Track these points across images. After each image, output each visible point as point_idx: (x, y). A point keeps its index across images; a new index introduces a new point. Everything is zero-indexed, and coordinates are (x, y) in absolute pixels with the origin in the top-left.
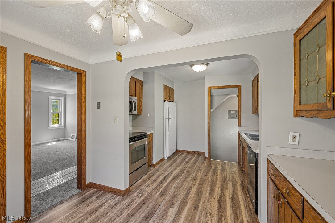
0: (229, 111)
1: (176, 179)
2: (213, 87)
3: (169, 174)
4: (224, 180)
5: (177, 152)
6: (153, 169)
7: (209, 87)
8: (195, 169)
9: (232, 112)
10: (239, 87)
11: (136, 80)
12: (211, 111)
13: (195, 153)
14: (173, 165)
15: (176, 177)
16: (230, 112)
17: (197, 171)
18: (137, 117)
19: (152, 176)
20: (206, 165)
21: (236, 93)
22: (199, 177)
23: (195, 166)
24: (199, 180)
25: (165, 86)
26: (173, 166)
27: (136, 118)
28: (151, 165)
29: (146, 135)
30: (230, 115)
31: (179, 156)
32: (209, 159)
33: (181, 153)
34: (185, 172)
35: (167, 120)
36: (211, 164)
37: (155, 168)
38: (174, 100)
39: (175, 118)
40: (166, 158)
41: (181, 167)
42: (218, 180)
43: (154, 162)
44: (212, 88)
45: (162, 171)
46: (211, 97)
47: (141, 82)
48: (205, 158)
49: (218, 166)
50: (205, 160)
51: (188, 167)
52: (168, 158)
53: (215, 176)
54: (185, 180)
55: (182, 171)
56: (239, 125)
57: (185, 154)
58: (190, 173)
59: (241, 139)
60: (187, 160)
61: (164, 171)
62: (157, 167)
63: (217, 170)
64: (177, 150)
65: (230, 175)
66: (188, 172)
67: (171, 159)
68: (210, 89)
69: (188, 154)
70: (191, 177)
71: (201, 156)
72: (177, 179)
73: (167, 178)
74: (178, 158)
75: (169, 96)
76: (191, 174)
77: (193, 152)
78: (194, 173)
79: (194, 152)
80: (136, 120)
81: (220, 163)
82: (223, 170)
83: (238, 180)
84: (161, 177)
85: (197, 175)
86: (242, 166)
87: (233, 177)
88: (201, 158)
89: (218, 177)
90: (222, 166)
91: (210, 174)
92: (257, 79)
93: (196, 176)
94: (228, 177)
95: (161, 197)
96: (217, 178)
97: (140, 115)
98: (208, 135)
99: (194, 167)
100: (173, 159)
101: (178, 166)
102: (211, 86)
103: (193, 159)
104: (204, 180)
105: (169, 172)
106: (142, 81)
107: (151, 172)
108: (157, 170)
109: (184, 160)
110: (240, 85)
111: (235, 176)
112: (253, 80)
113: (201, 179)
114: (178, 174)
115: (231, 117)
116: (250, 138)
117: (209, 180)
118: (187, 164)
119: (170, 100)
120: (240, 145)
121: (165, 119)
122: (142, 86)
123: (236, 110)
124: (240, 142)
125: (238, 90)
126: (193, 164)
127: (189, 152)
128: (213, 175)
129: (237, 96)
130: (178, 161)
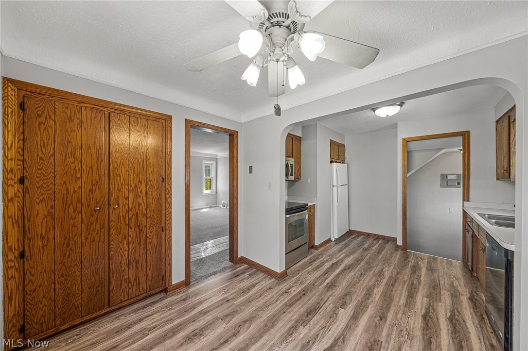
0: (442, 175)
1: (350, 270)
2: (411, 138)
3: (338, 261)
4: (435, 287)
5: (350, 233)
6: (316, 252)
7: (404, 139)
8: (379, 261)
9: (450, 177)
10: (464, 135)
11: (292, 137)
12: (408, 175)
15: (349, 268)
16: (444, 176)
17: (384, 264)
18: (294, 184)
19: (315, 260)
20: (398, 257)
21: (457, 146)
22: (387, 274)
23: (380, 257)
24: (386, 279)
25: (332, 142)
26: (343, 251)
28: (313, 247)
29: (307, 207)
30: (445, 181)
31: (352, 238)
32: (404, 248)
33: (355, 235)
34: (363, 262)
35: (335, 188)
36: (407, 258)
37: (318, 251)
38: (344, 161)
39: (347, 186)
40: (333, 239)
41: (356, 255)
42: (422, 284)
43: (317, 243)
44: (410, 140)
45: (328, 256)
46: (408, 155)
47: (300, 139)
48: (398, 247)
49: (420, 262)
50: (396, 250)
51: (367, 257)
52: (336, 240)
53: (416, 277)
54: (363, 274)
55: (358, 261)
56: (466, 199)
57: (362, 237)
58: (372, 265)
59: (469, 223)
60: (366, 246)
61: (331, 257)
62: (320, 250)
63: (420, 269)
64: (349, 230)
65: (446, 280)
66: (368, 263)
67: (340, 242)
68: (406, 141)
69: (367, 238)
70: (373, 271)
71: (390, 242)
73: (335, 266)
74: (352, 241)
75: (337, 155)
76: (373, 267)
77: (375, 235)
78: (379, 267)
79: (377, 236)
80: (293, 187)
81: (426, 259)
82: (431, 269)
83: (464, 291)
84: (326, 264)
85: (384, 271)
86: (472, 268)
87: (452, 283)
88: (389, 246)
89: (422, 279)
90: (429, 262)
91: (407, 272)
92: (508, 117)
93: (381, 271)
94: (442, 282)
95: (328, 291)
97: (298, 180)
99: (377, 258)
100: (344, 242)
101: (351, 253)
102: (407, 136)
103: (376, 246)
104: (396, 280)
105: (338, 259)
106: (301, 137)
107: (312, 255)
108: (321, 254)
109: (362, 245)
110: (468, 132)
111: (456, 283)
112: (498, 122)
113: (390, 277)
114: (352, 264)
115: (447, 184)
116: (491, 222)
117: (405, 281)
118: (367, 253)
119: (340, 161)
120: (467, 233)
121: (331, 186)
122: (300, 143)
123: (458, 174)
124: (467, 228)
125: (464, 140)
126: (376, 254)
127: (368, 235)
128: (413, 276)
129: (461, 150)
130: (351, 245)
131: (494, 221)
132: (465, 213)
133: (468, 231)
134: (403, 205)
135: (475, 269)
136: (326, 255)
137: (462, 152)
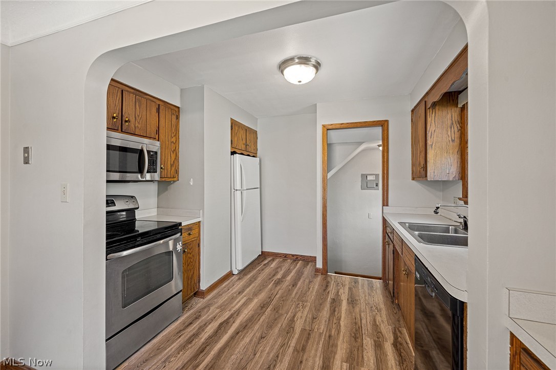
0: (362, 175)
1: (245, 331)
2: (332, 125)
3: (232, 316)
4: (356, 335)
5: (264, 255)
6: (199, 303)
7: (324, 126)
8: (292, 300)
9: (369, 178)
10: (384, 124)
11: (158, 102)
12: (330, 175)
13: (297, 258)
14: (248, 289)
15: (245, 327)
16: (364, 177)
17: (297, 307)
18: (169, 187)
19: (191, 323)
20: (316, 287)
21: (376, 139)
22: (299, 326)
23: (294, 293)
24: (297, 336)
25: (234, 124)
26: (245, 292)
27: (167, 190)
28: (198, 294)
29: (180, 228)
30: (366, 184)
31: (264, 265)
32: (324, 271)
33: (270, 259)
34: (269, 309)
35: (238, 193)
36: (327, 286)
37: (206, 299)
38: (256, 154)
39: (259, 189)
40: (235, 272)
41: (262, 296)
42: (342, 334)
43: (204, 286)
44: (330, 127)
45: (217, 308)
46: (328, 147)
47: (177, 110)
48: (317, 270)
49: (341, 291)
50: (316, 276)
51: (277, 296)
52: (241, 272)
53: (335, 321)
54: (264, 336)
55: (263, 306)
56: (385, 204)
57: (277, 260)
58: (280, 312)
59: (389, 234)
60: (279, 276)
61: (223, 308)
62: (209, 297)
63: (340, 301)
64: (262, 252)
65: (368, 317)
66: (276, 309)
67: (245, 275)
68: (327, 129)
69: (284, 261)
70: (279, 325)
71: (310, 264)
72: (247, 332)
73: (223, 329)
74: (263, 270)
75: (244, 144)
76: (282, 315)
77: (293, 256)
78: (289, 313)
79: (295, 257)
80: (166, 193)
81: (347, 283)
82: (352, 302)
83: (387, 331)
84: (210, 326)
85: (295, 319)
86: (393, 293)
87: (375, 320)
88: (308, 270)
89: (342, 323)
90: (350, 289)
91: (325, 313)
92: (424, 103)
93: (292, 321)
94: (364, 321)
96: (340, 326)
97: (174, 182)
98: (323, 223)
99: (291, 295)
100: (252, 274)
101: (256, 294)
102: (327, 122)
103: (292, 274)
104: (309, 334)
105: (232, 311)
106: (179, 108)
107: (191, 311)
108: (207, 306)
109: (274, 275)
110: (387, 121)
111: (378, 319)
112: (412, 111)
113: (303, 330)
114: (253, 316)
115: (367, 186)
116: (415, 234)
117: (321, 334)
118: (278, 288)
119: (248, 153)
120: (387, 246)
121: (233, 190)
122: (178, 118)
123: (376, 175)
124: (387, 240)
125: (383, 131)
126: (290, 287)
127: (285, 257)
128: (331, 318)
129: (379, 146)
130: (259, 278)
131: (417, 233)
132: (384, 221)
133: (389, 245)
134: (323, 215)
135: (395, 294)
136: (216, 305)
137: (381, 148)
